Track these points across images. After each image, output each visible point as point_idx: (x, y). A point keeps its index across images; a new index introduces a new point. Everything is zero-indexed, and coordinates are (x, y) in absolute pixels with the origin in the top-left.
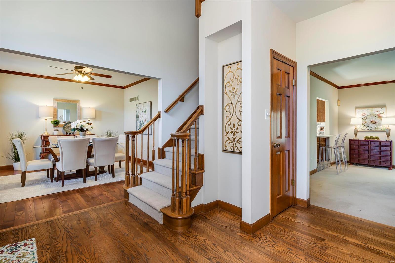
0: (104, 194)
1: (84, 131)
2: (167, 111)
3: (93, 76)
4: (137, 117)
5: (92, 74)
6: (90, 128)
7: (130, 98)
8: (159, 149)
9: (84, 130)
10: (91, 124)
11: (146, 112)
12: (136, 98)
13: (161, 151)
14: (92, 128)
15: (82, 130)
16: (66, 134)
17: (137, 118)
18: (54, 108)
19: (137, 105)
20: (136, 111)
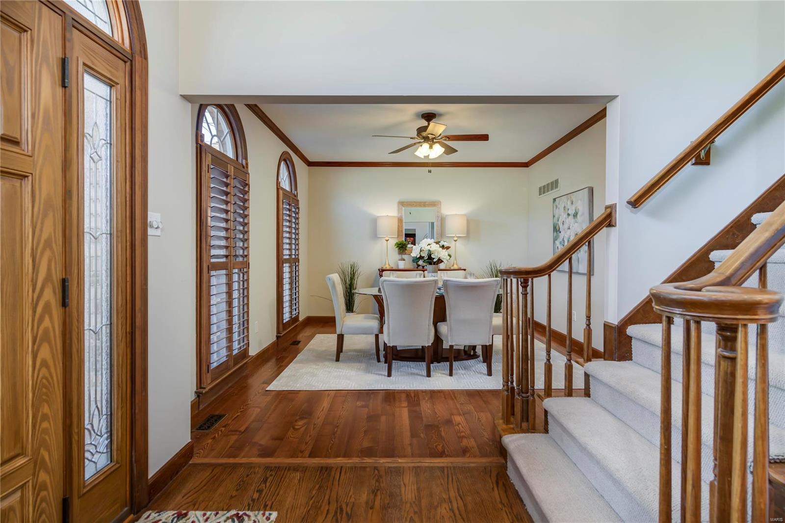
0: (454, 422)
1: (434, 263)
2: (636, 203)
3: (453, 144)
4: (556, 229)
5: (448, 138)
6: (445, 257)
7: (540, 186)
8: (607, 327)
9: (435, 260)
10: (448, 248)
11: (578, 216)
12: (554, 185)
13: (615, 335)
14: (451, 257)
15: (430, 260)
16: (417, 268)
17: (555, 233)
18: (398, 219)
19: (555, 200)
20: (554, 216)
